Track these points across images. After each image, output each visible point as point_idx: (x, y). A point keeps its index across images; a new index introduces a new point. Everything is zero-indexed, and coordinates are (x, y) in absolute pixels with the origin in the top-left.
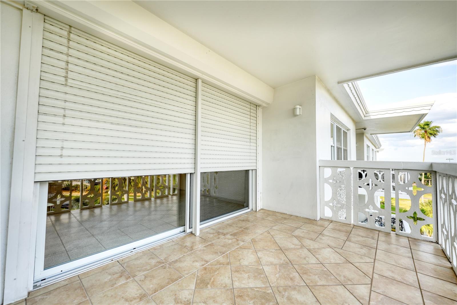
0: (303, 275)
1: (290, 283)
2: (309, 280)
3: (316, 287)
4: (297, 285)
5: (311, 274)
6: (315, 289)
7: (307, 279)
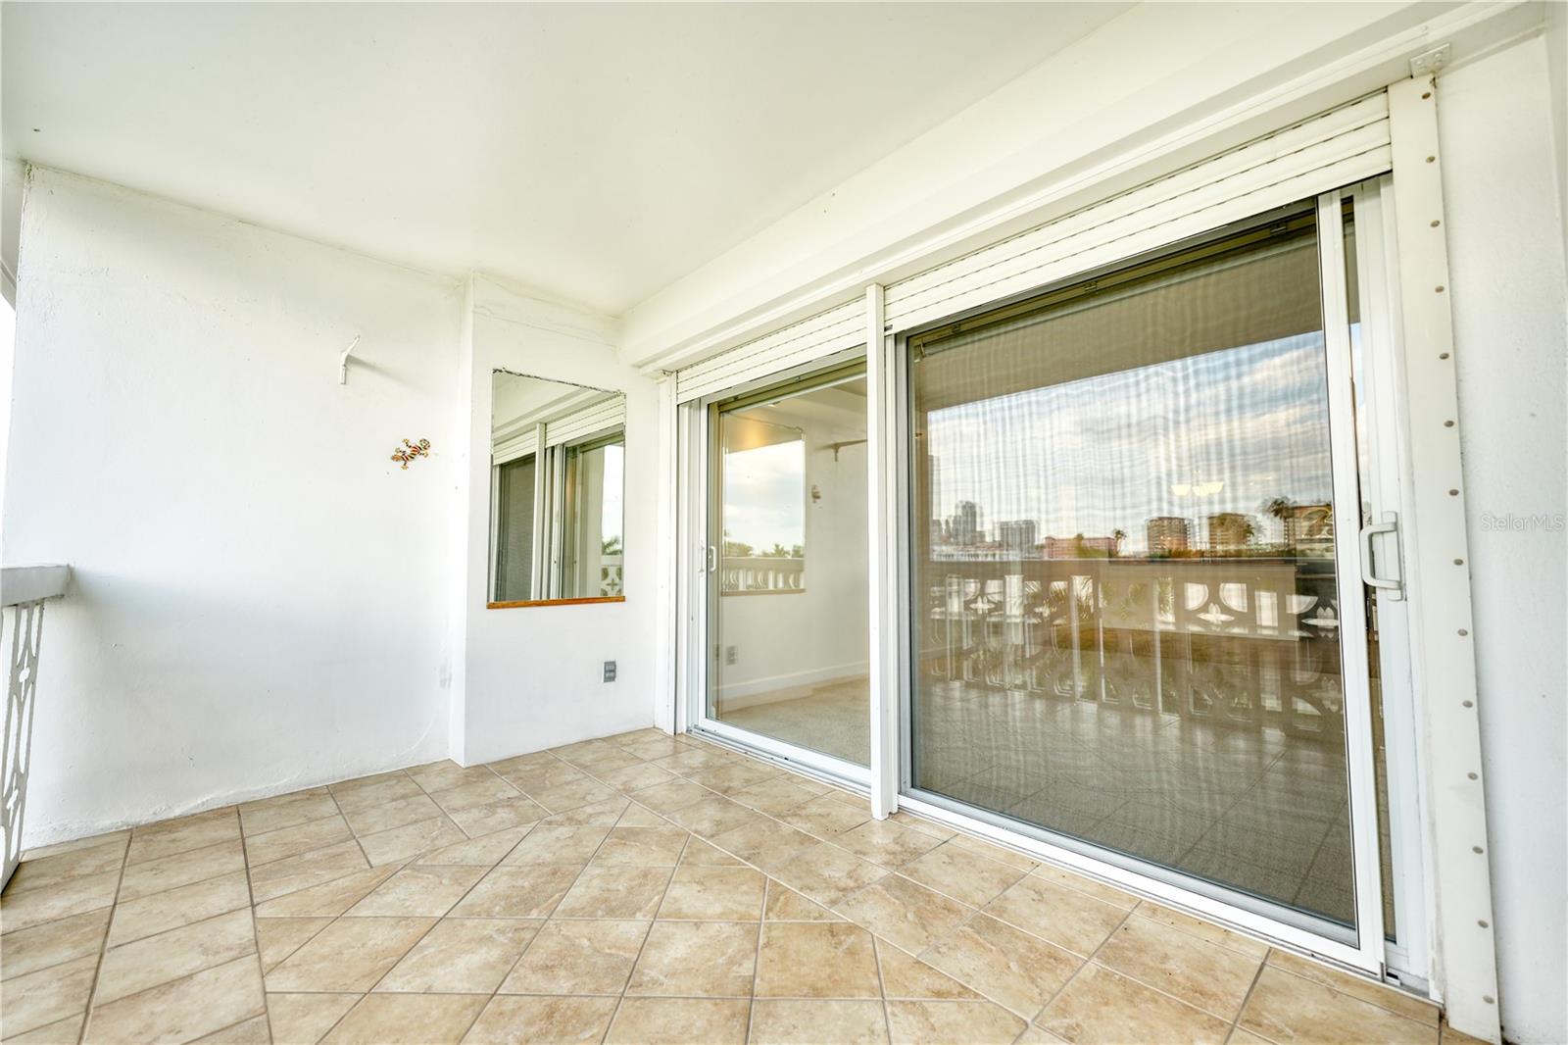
0: (544, 1003)
1: (537, 957)
2: (514, 1013)
3: (469, 1015)
4: (516, 971)
5: (533, 1030)
6: (465, 1007)
7: (520, 1008)
